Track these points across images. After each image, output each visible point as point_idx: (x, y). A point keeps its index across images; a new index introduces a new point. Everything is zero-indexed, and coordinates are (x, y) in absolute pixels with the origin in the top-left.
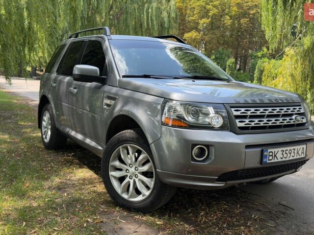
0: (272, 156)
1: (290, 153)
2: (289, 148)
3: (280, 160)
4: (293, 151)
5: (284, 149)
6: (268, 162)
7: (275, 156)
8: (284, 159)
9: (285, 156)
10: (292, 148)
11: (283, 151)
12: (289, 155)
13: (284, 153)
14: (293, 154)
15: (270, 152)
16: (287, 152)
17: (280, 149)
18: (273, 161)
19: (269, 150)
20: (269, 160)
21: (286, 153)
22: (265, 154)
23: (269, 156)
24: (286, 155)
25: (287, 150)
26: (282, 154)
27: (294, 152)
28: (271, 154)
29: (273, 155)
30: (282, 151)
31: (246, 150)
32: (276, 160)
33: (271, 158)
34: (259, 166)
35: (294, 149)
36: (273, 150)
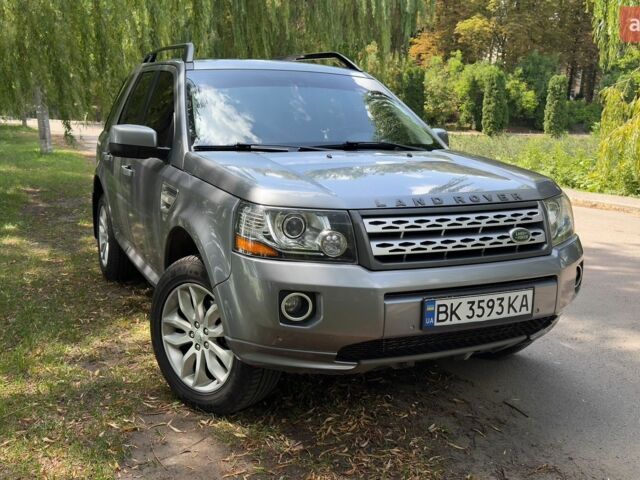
0: (445, 312)
1: (492, 307)
2: (486, 298)
3: (464, 320)
4: (497, 303)
5: (476, 299)
6: (436, 324)
7: (453, 313)
8: (475, 319)
9: (480, 312)
10: (495, 297)
11: (473, 303)
12: (487, 311)
13: (475, 307)
14: (497, 308)
15: (439, 306)
16: (481, 304)
17: (465, 300)
18: (448, 322)
19: (438, 302)
20: (438, 321)
21: (479, 307)
22: (429, 308)
23: (439, 313)
24: (481, 310)
25: (483, 301)
26: (471, 308)
27: (500, 305)
28: (442, 309)
29: (449, 312)
30: (469, 303)
31: (387, 303)
32: (455, 321)
33: (442, 317)
34: (417, 331)
35: (502, 299)
36: (448, 302)
